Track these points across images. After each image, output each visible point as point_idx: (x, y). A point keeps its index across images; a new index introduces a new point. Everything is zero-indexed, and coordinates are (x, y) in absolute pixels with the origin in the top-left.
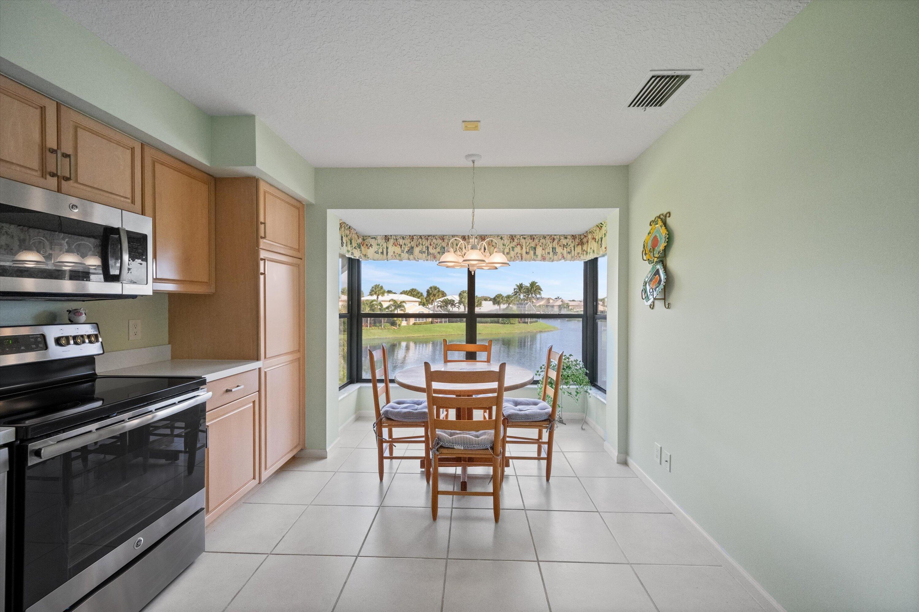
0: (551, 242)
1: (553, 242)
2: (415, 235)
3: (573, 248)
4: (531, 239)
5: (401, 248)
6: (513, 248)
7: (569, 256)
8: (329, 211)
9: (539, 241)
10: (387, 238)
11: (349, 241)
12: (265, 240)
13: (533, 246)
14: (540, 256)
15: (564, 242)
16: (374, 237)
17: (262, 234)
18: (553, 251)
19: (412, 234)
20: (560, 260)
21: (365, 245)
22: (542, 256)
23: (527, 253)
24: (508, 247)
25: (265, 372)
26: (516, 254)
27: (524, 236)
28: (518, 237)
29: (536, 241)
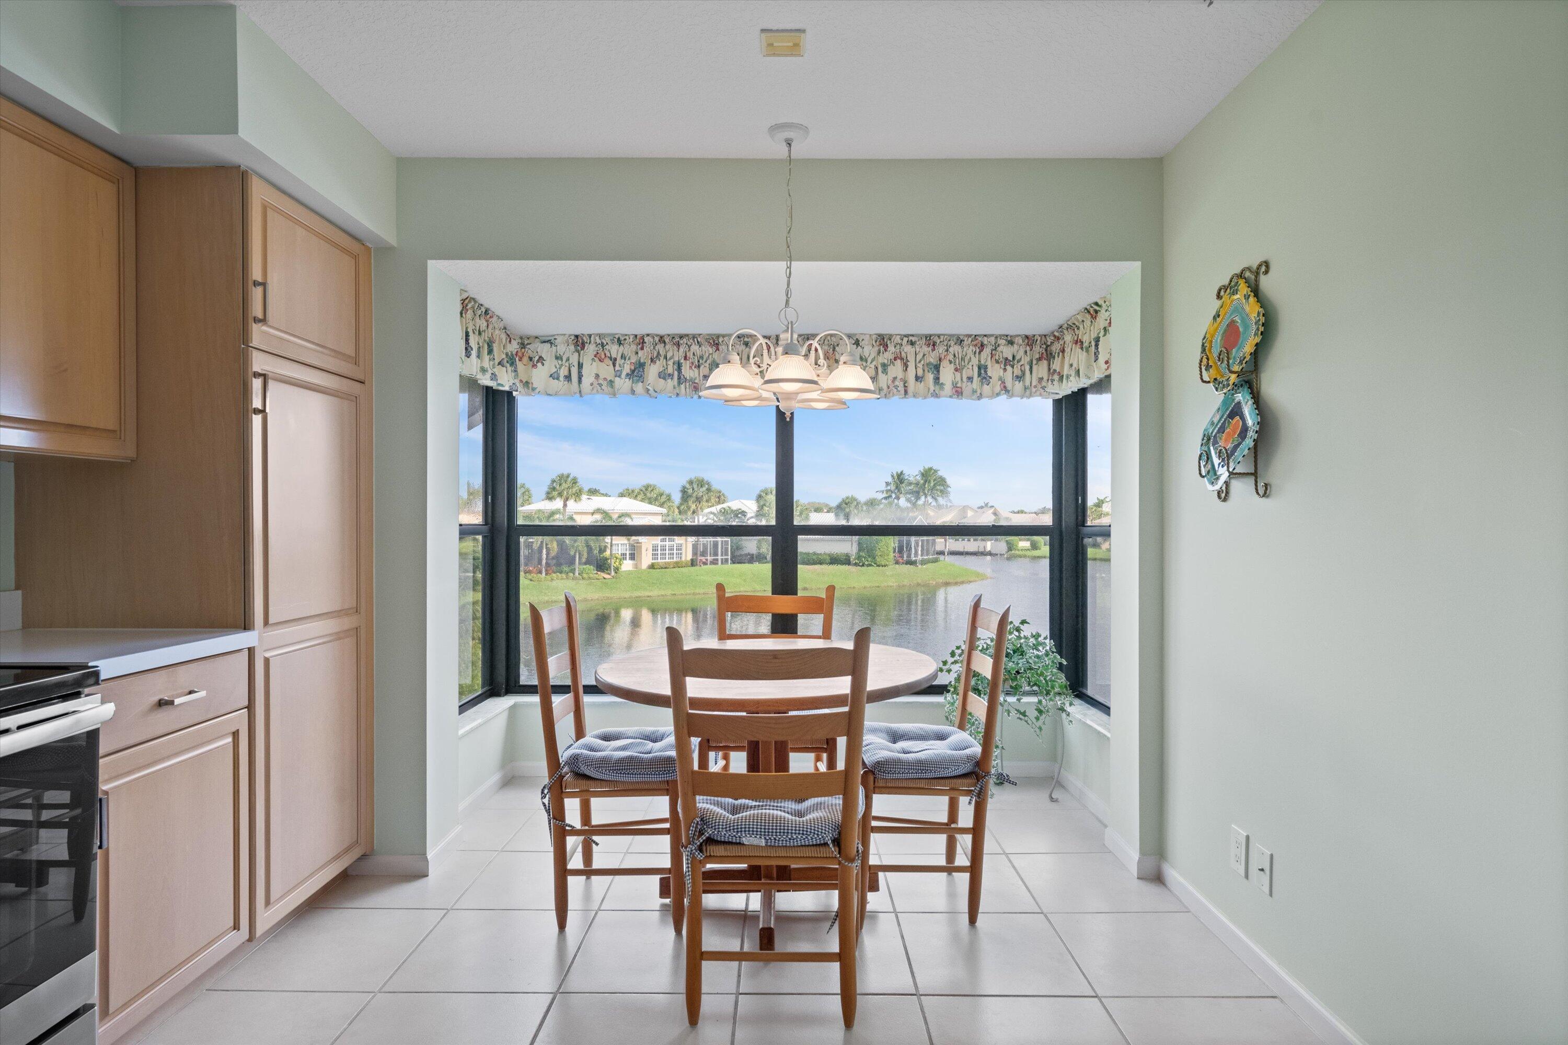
0: (975, 353)
1: (980, 353)
2: (648, 335)
3: (1027, 368)
4: (928, 345)
5: (614, 366)
6: (884, 366)
7: (1019, 386)
8: (431, 264)
9: (947, 350)
10: (579, 342)
11: (486, 346)
12: (264, 328)
13: (932, 360)
14: (948, 387)
15: (1007, 351)
16: (550, 338)
17: (257, 311)
18: (979, 374)
19: (640, 331)
20: (998, 395)
21: (525, 359)
22: (955, 386)
23: (917, 378)
24: (874, 363)
25: (267, 661)
26: (893, 382)
27: (911, 338)
28: (898, 339)
29: (941, 349)
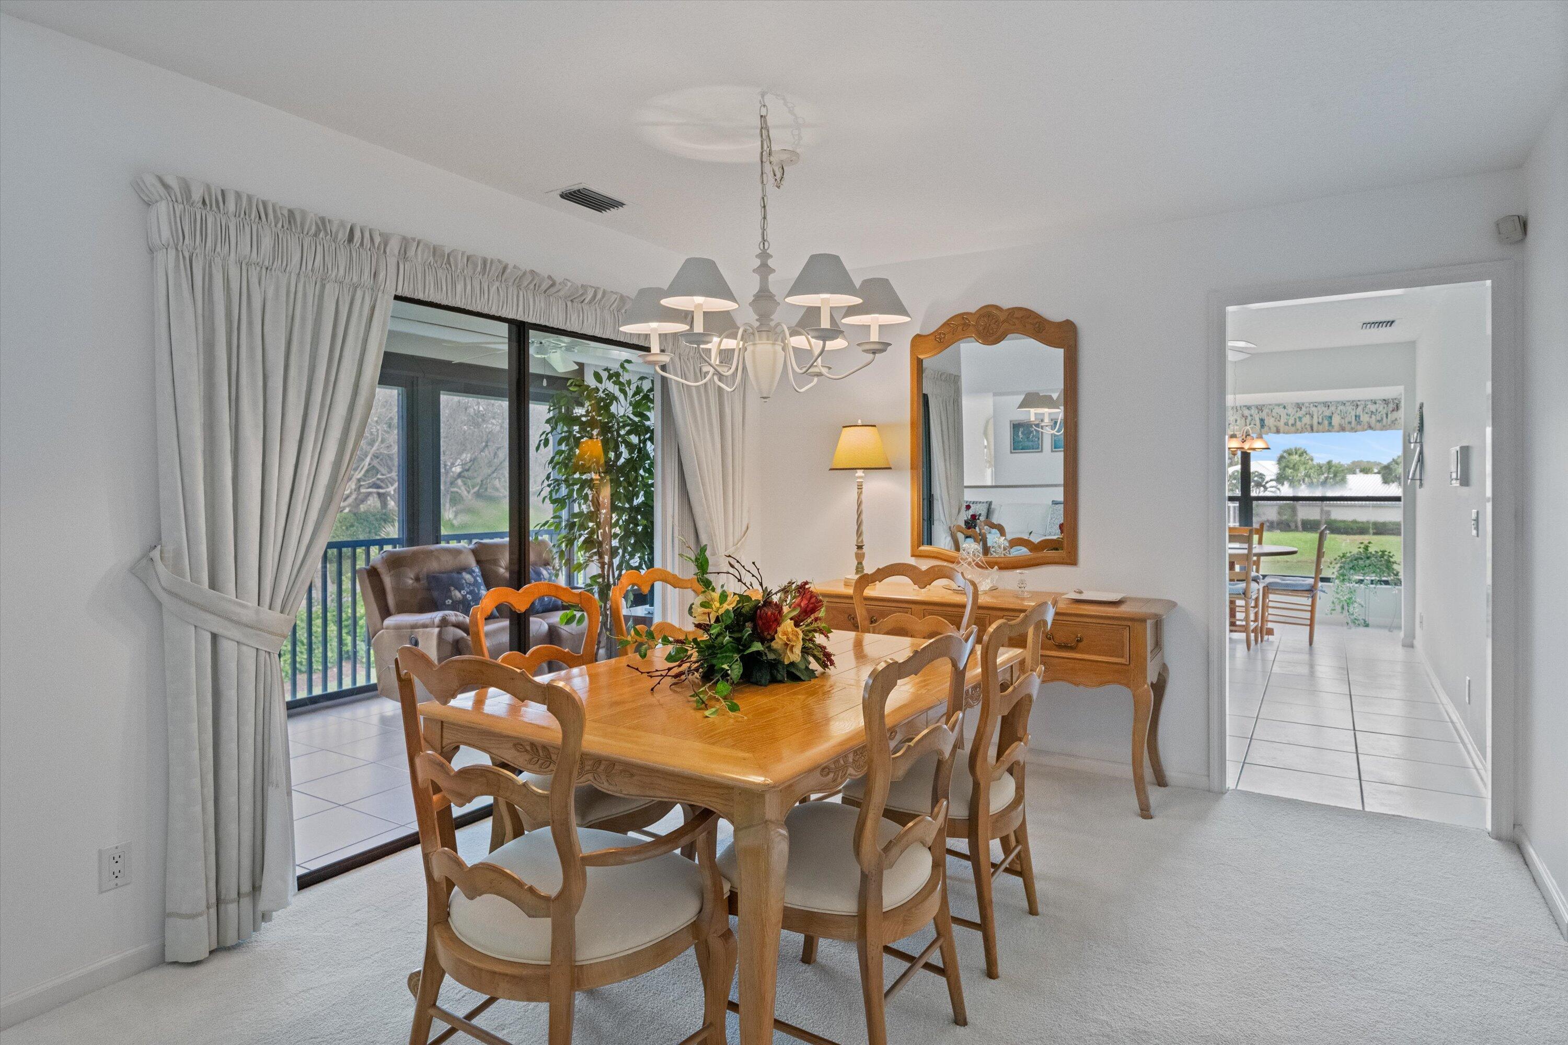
0: (1353, 409)
1: (1356, 409)
3: (1385, 416)
4: (1325, 407)
6: (1300, 418)
7: (1379, 425)
9: (1336, 409)
13: (1327, 414)
14: (1337, 427)
15: (1373, 408)
18: (1355, 420)
20: (1366, 430)
22: (1340, 425)
23: (1319, 423)
28: (1307, 405)
29: (1332, 408)
